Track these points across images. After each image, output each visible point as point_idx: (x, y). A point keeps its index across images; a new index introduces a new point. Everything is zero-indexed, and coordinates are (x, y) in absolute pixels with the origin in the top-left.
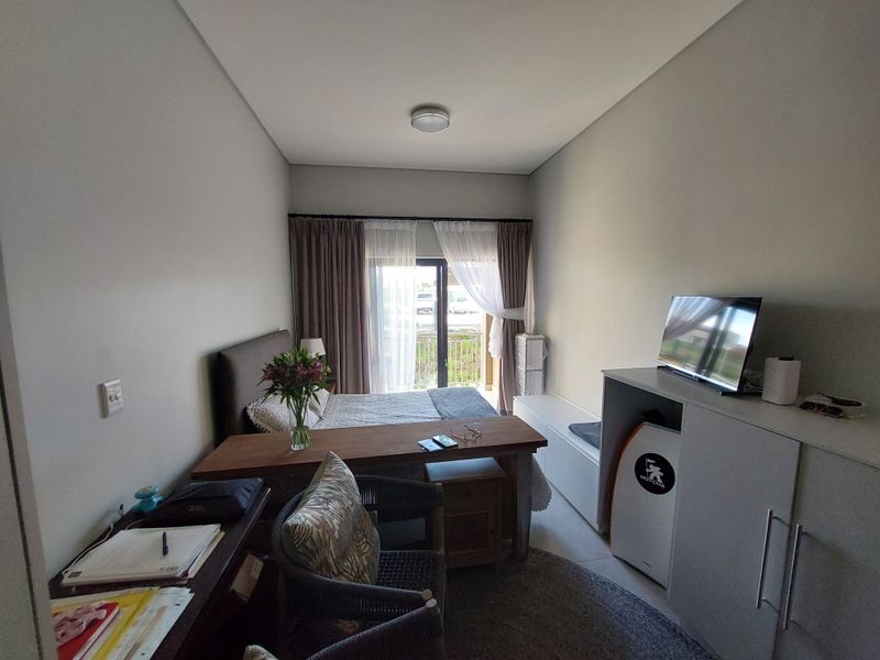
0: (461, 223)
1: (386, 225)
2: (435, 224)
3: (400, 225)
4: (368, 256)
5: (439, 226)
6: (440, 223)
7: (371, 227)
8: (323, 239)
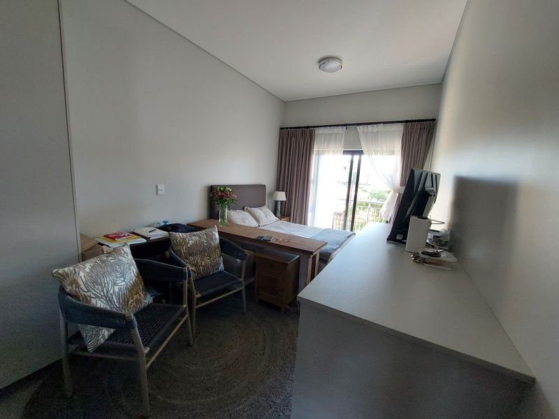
0: (375, 126)
1: (328, 130)
2: (358, 127)
3: (336, 130)
4: (315, 149)
5: (360, 128)
6: (361, 127)
7: (319, 131)
8: (294, 140)
